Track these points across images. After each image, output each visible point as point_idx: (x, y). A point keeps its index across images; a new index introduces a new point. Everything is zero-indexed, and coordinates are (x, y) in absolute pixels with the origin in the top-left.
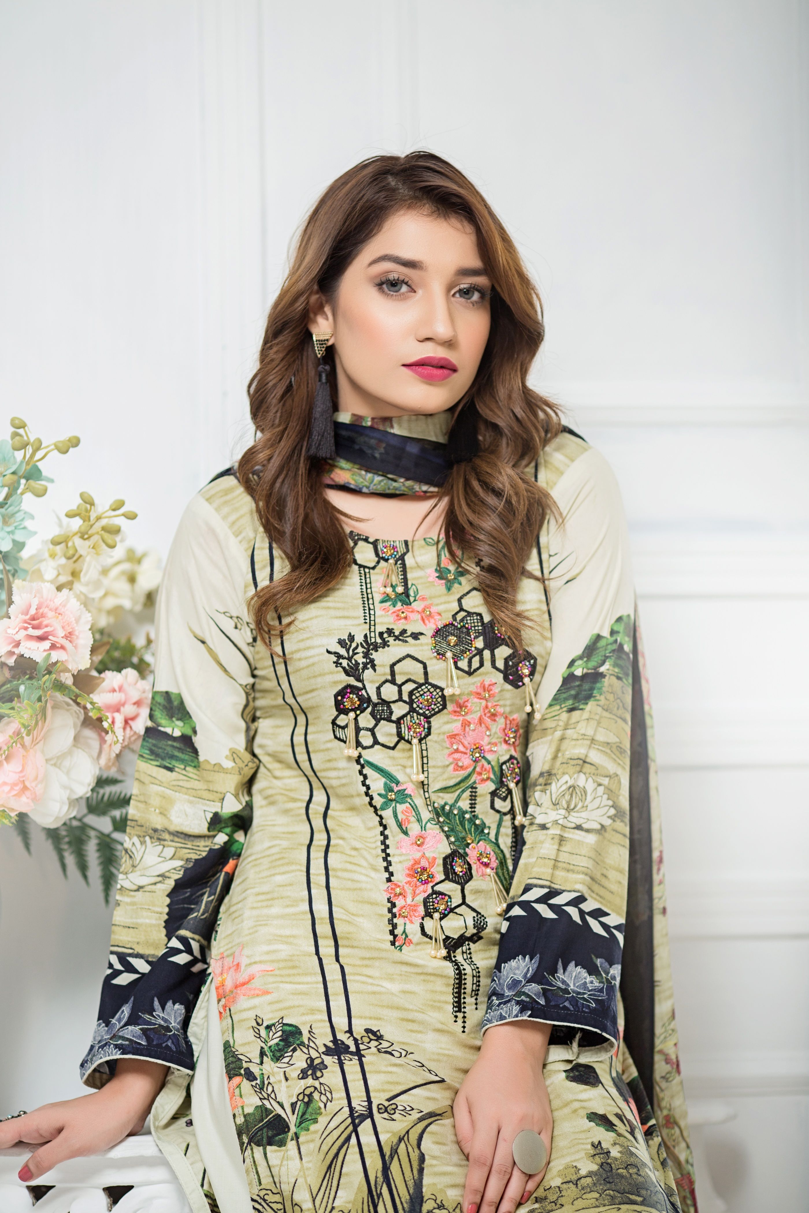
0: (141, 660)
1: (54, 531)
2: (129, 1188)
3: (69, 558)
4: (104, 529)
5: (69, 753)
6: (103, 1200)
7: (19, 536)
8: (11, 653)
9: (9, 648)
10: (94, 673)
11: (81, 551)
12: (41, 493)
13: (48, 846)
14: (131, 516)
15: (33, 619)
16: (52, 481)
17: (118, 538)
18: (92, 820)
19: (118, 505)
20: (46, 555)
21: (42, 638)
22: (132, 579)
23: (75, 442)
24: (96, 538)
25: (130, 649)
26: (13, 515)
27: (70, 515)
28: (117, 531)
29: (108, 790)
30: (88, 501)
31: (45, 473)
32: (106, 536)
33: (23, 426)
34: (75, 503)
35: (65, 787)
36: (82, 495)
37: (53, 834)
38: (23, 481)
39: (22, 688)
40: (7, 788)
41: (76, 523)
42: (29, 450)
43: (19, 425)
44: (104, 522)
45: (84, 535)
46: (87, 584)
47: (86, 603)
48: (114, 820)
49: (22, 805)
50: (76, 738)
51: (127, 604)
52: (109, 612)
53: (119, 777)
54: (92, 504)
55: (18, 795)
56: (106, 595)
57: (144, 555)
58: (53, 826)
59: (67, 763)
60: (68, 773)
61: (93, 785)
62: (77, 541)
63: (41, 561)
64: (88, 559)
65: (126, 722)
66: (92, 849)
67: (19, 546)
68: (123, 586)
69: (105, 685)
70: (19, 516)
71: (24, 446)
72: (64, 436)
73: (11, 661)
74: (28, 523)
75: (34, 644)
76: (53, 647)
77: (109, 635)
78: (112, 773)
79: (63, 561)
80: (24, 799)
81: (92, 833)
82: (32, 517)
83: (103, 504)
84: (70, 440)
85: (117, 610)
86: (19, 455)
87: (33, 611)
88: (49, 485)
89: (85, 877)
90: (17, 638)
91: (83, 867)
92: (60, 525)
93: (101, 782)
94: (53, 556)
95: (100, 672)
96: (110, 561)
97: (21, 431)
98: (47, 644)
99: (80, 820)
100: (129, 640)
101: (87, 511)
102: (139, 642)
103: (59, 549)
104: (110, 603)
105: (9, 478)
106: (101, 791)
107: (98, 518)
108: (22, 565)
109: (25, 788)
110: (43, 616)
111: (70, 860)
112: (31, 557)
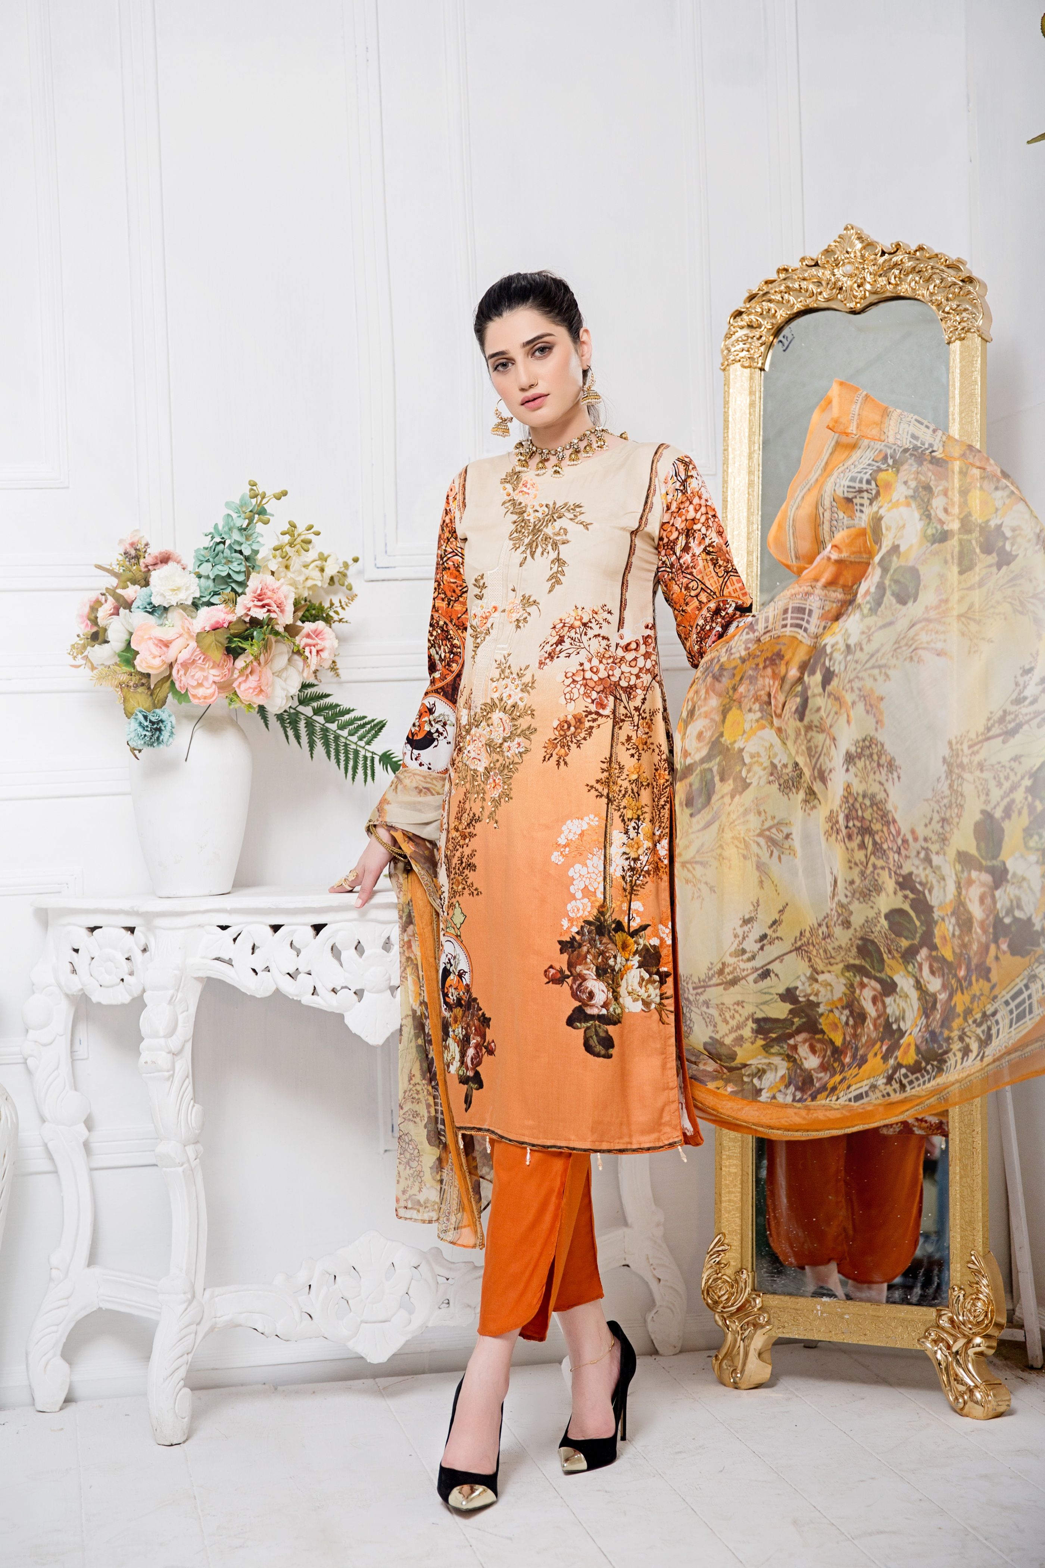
0: (328, 615)
1: (276, 543)
2: (325, 925)
3: (283, 558)
4: (303, 541)
5: (285, 669)
6: (312, 932)
7: (255, 547)
8: (247, 615)
9: (245, 611)
10: (299, 623)
11: (290, 554)
12: (266, 523)
13: (278, 724)
14: (317, 534)
15: (260, 595)
16: (273, 515)
17: (310, 546)
18: (301, 709)
19: (310, 528)
20: (271, 557)
21: (263, 606)
22: (322, 570)
23: (285, 493)
24: (298, 546)
25: (321, 608)
26: (251, 535)
27: (283, 534)
28: (310, 542)
29: (309, 691)
30: (293, 526)
31: (268, 511)
32: (304, 545)
33: (255, 485)
34: (286, 527)
35: (284, 689)
36: (289, 523)
37: (280, 717)
38: (256, 516)
39: (255, 633)
40: (251, 691)
41: (287, 538)
42: (259, 498)
43: (253, 484)
44: (302, 537)
45: (291, 544)
46: (294, 573)
47: (294, 584)
48: (314, 709)
49: (260, 700)
50: (289, 660)
51: (319, 584)
52: (309, 588)
53: (316, 682)
54: (295, 527)
55: (258, 695)
56: (307, 579)
57: (329, 556)
58: (279, 713)
59: (284, 675)
60: (285, 681)
61: (300, 687)
62: (288, 548)
63: (268, 560)
64: (294, 558)
65: (318, 652)
66: (302, 725)
67: (256, 552)
68: (317, 573)
69: (304, 632)
70: (255, 535)
71: (256, 496)
72: (278, 490)
73: (247, 619)
74: (259, 539)
75: (258, 610)
76: (269, 611)
77: (310, 601)
78: (312, 680)
79: (280, 559)
80: (261, 697)
81: (302, 717)
82: (262, 536)
83: (301, 528)
84: (282, 492)
85: (313, 588)
86: (254, 501)
87: (259, 592)
88: (271, 518)
89: (299, 743)
90: (249, 606)
91: (298, 737)
92: (279, 540)
93: (304, 686)
94: (275, 557)
95: (303, 622)
96: (309, 560)
97: (254, 488)
98: (265, 610)
99: (294, 709)
100: (321, 604)
101: (293, 531)
102: (326, 605)
103: (278, 553)
104: (310, 583)
105: (248, 514)
106: (306, 692)
107: (299, 535)
108: (258, 563)
109: (261, 691)
110: (265, 594)
111: (291, 733)
112: (263, 558)
